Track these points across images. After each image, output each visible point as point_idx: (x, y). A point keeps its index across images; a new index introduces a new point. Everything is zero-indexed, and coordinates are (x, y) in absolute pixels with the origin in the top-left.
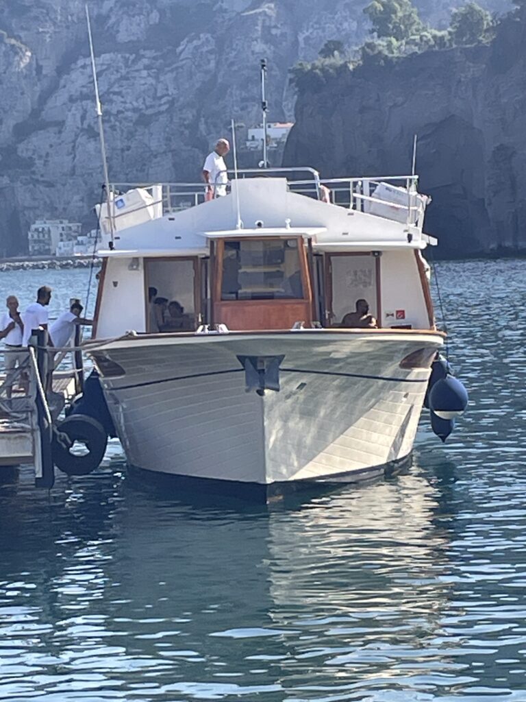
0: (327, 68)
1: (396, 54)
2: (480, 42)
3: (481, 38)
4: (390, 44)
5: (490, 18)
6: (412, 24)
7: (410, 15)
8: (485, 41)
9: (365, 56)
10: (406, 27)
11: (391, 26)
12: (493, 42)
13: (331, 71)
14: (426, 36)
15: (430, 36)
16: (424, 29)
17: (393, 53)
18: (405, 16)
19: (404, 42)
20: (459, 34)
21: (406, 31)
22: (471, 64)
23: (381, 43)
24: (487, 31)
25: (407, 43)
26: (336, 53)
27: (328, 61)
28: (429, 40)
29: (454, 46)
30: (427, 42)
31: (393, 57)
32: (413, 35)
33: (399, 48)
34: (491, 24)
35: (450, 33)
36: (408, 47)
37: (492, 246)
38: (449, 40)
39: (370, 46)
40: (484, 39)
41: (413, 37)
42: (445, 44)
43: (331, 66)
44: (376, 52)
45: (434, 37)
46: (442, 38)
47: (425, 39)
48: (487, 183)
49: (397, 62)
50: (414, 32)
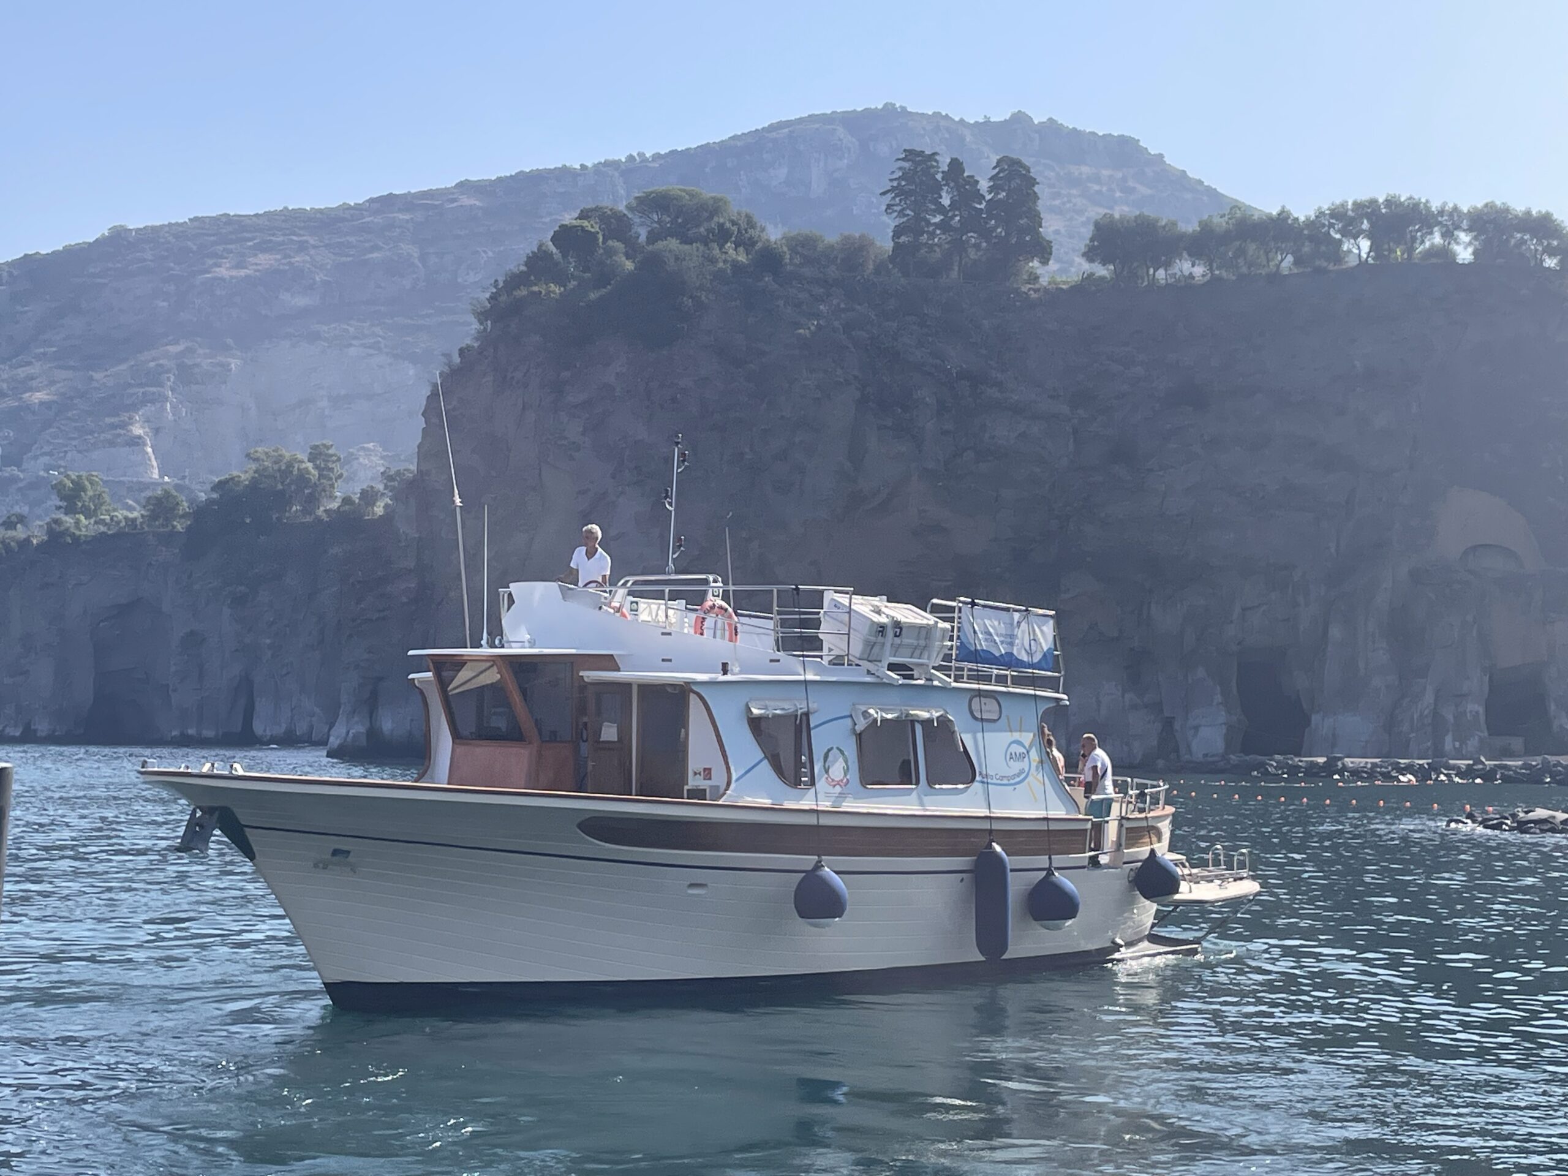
0: (7, 541)
1: (84, 532)
2: (174, 527)
3: (175, 523)
4: (77, 523)
5: (185, 504)
6: (101, 505)
7: (100, 495)
8: (179, 528)
9: (50, 532)
10: (95, 506)
11: (80, 504)
12: (189, 529)
13: (12, 544)
14: (116, 516)
15: (120, 517)
16: (115, 510)
17: (80, 530)
18: (95, 495)
19: (92, 521)
20: (153, 517)
21: (95, 510)
22: (164, 549)
23: (68, 520)
24: (182, 516)
25: (96, 523)
26: (19, 526)
27: (10, 533)
28: (120, 521)
29: (146, 529)
30: (118, 522)
31: (80, 536)
32: (102, 514)
33: (86, 527)
34: (187, 510)
35: (142, 516)
36: (96, 527)
37: (174, 733)
38: (141, 523)
39: (57, 521)
40: (179, 526)
41: (102, 517)
42: (136, 526)
43: (13, 539)
44: (62, 528)
45: (126, 518)
46: (134, 520)
47: (115, 519)
48: (173, 669)
49: (85, 542)
50: (104, 512)
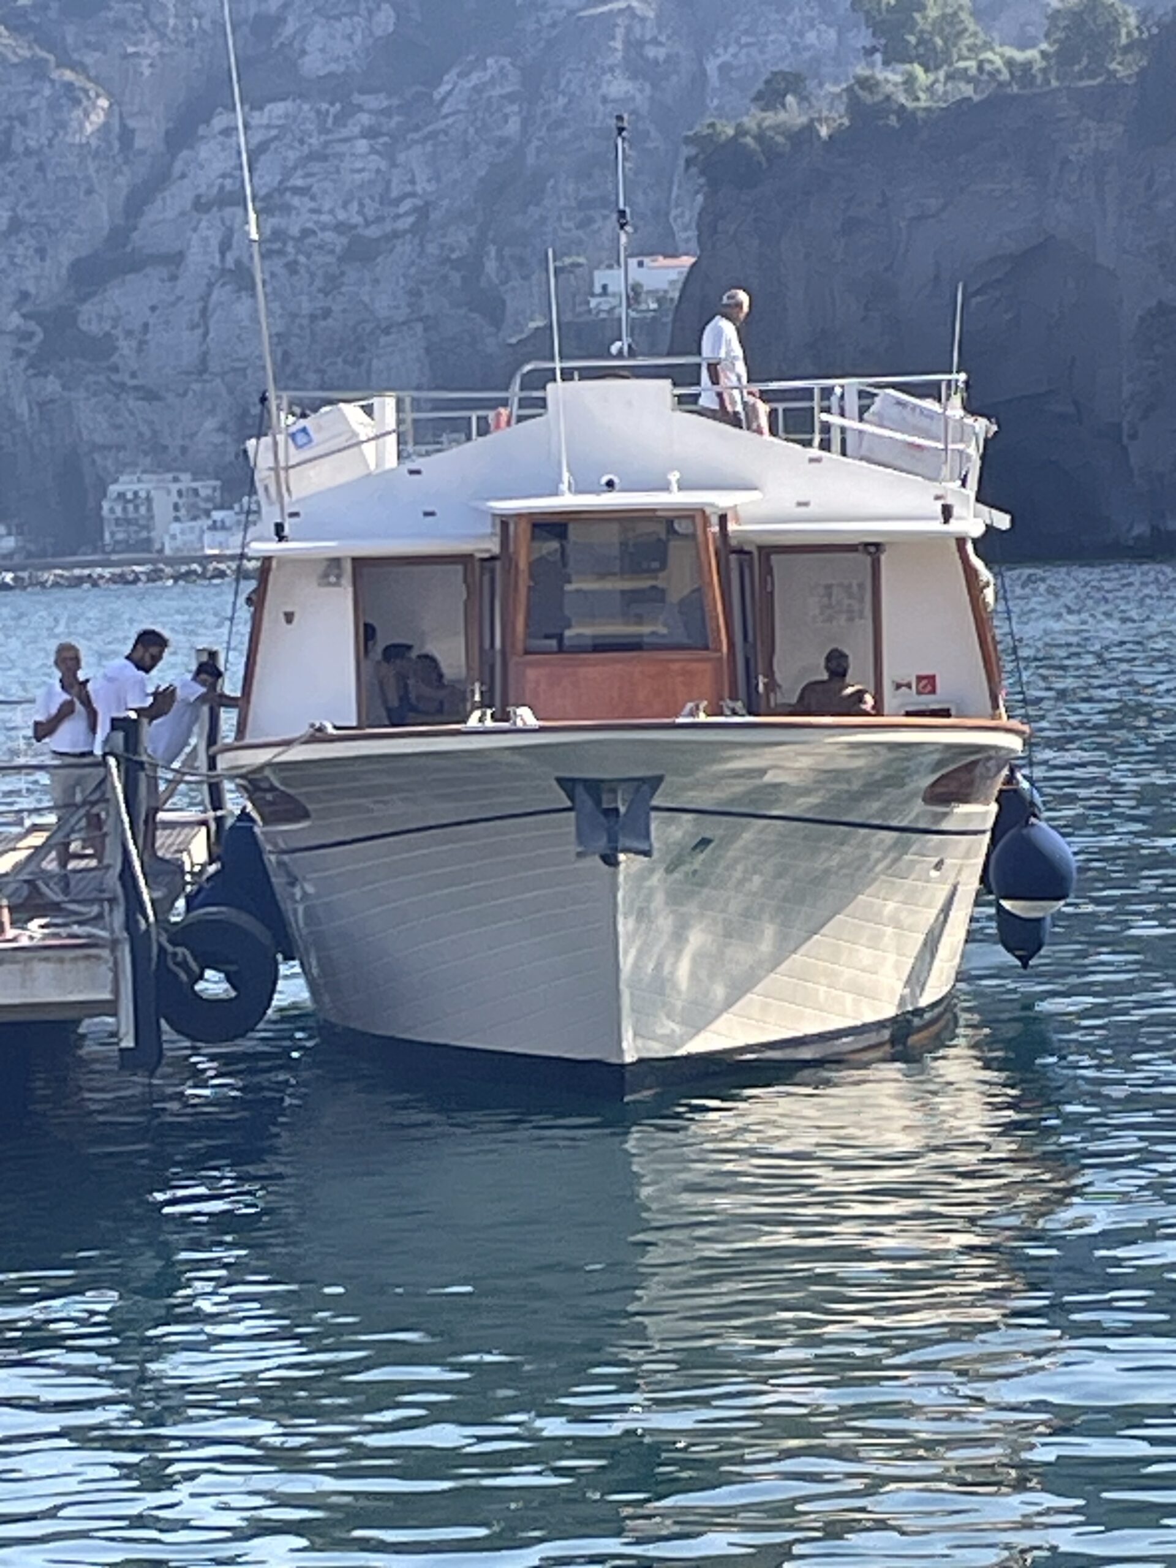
0: (770, 133)
1: (924, 101)
2: (1112, 74)
3: (1113, 66)
4: (910, 81)
5: (1133, 21)
6: (960, 34)
7: (955, 15)
8: (1122, 72)
9: (855, 106)
10: (946, 40)
11: (912, 39)
12: (1142, 74)
13: (780, 139)
14: (991, 62)
15: (999, 62)
16: (987, 46)
17: (917, 99)
18: (944, 16)
19: (941, 74)
20: (1064, 56)
21: (947, 50)
22: (1092, 124)
23: (891, 77)
24: (1127, 49)
25: (949, 77)
26: (790, 99)
27: (771, 118)
28: (999, 70)
29: (1054, 83)
30: (994, 75)
31: (917, 109)
32: (961, 58)
33: (930, 89)
34: (1136, 34)
35: (1044, 54)
36: (950, 86)
37: (1138, 530)
38: (1043, 71)
39: (866, 83)
40: (1122, 68)
41: (962, 64)
42: (1033, 78)
43: (779, 129)
44: (879, 98)
45: (1010, 63)
46: (1028, 65)
47: (988, 67)
48: (1127, 388)
49: (925, 122)
50: (965, 52)
